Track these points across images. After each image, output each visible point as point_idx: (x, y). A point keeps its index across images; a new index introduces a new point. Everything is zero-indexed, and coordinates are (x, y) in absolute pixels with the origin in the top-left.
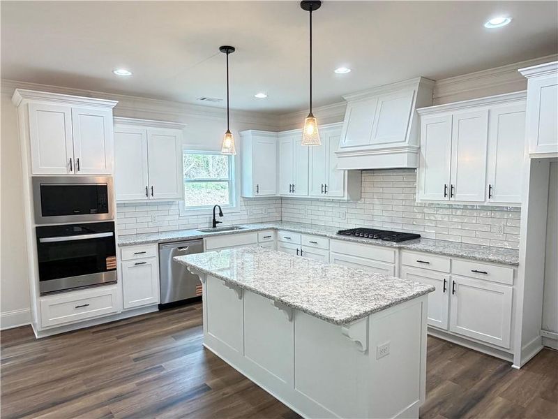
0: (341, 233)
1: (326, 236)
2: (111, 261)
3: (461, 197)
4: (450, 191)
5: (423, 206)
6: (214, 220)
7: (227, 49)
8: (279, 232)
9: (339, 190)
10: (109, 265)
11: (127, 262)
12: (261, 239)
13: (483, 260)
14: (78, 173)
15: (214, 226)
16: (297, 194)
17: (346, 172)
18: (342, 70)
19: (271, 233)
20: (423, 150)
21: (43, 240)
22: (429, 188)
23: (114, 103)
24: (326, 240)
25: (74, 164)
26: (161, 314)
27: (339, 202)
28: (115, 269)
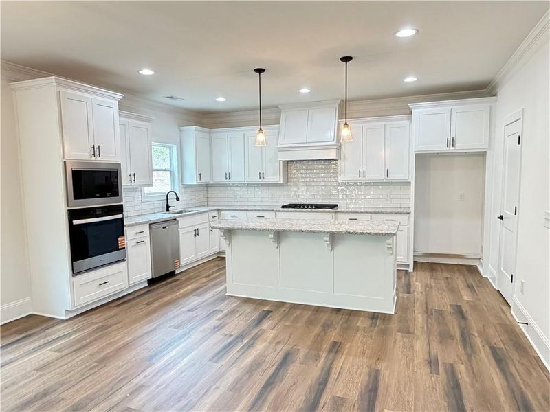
0: (283, 207)
1: (273, 211)
2: (121, 240)
3: (370, 177)
4: (362, 174)
5: (344, 184)
6: (167, 205)
7: (260, 71)
8: (222, 212)
9: (275, 176)
10: (120, 245)
11: (131, 242)
12: (211, 219)
13: (391, 213)
14: (98, 158)
15: (168, 210)
16: (234, 180)
17: (281, 162)
18: (305, 90)
19: (215, 213)
20: (343, 147)
21: (75, 222)
22: (348, 172)
23: (120, 96)
24: (273, 213)
25: (96, 151)
26: (150, 288)
27: (276, 185)
28: (124, 248)
